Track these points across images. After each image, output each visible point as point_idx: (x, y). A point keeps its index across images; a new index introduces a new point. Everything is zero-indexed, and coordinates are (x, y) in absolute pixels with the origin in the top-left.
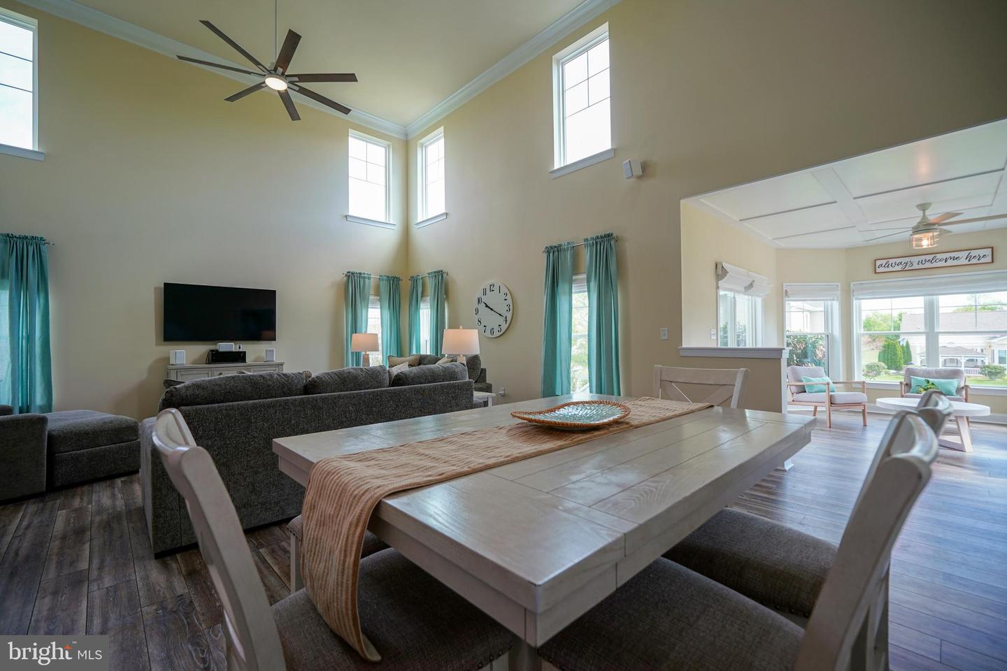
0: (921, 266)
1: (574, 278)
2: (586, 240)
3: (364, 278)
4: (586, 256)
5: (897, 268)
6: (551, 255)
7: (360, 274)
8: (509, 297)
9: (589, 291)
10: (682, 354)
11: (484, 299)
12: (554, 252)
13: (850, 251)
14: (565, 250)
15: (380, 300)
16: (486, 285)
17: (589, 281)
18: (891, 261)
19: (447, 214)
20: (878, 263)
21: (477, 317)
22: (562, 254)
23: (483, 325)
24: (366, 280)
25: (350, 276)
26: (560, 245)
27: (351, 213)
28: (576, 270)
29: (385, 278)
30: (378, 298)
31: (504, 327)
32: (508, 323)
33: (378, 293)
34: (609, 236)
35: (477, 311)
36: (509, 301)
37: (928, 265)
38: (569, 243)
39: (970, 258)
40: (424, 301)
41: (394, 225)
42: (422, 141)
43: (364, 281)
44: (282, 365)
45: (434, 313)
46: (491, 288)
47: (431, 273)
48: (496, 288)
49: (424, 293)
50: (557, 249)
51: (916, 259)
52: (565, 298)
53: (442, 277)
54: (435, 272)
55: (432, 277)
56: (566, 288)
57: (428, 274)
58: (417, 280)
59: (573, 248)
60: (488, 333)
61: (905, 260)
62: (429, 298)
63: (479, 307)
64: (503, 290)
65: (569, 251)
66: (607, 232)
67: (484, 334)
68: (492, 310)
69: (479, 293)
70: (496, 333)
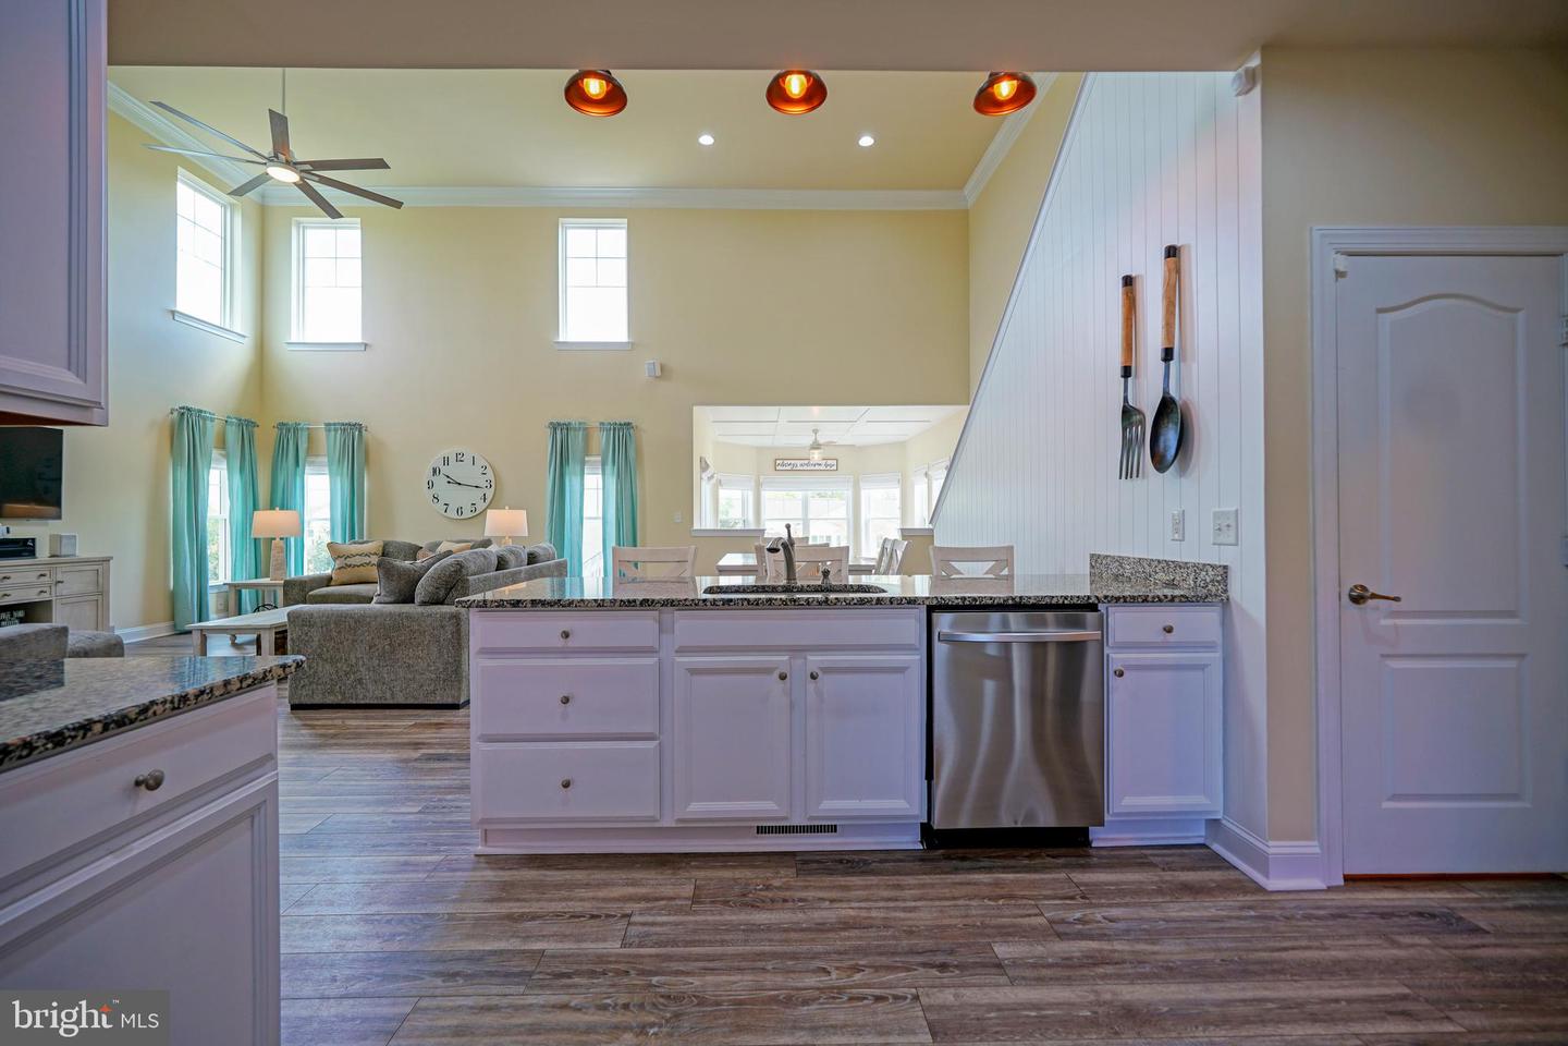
0: (802, 468)
1: (587, 459)
2: (602, 424)
3: (205, 419)
4: (600, 440)
5: (789, 468)
6: (559, 432)
7: (201, 411)
8: (489, 471)
9: (604, 474)
10: (693, 534)
11: (444, 470)
12: (561, 430)
13: (760, 450)
14: (575, 429)
15: (227, 457)
16: (450, 452)
17: (604, 464)
18: (785, 462)
19: (366, 345)
20: (778, 462)
21: (429, 494)
22: (571, 434)
23: (442, 502)
24: (208, 422)
25: (185, 413)
26: (569, 423)
27: (180, 307)
28: (587, 451)
29: (234, 421)
30: (223, 452)
31: (481, 506)
32: (488, 501)
33: (222, 444)
34: (629, 424)
35: (431, 485)
36: (490, 475)
37: (805, 467)
38: (580, 423)
39: (826, 465)
40: (312, 463)
41: (244, 336)
42: (302, 219)
43: (204, 424)
44: (107, 560)
45: (343, 484)
46: (459, 457)
47: (335, 424)
48: (468, 459)
49: (311, 451)
50: (566, 427)
51: (799, 462)
52: (576, 481)
53: (360, 432)
54: (343, 424)
55: (336, 430)
56: (578, 468)
57: (328, 425)
58: (296, 430)
59: (585, 429)
60: (452, 513)
61: (793, 462)
62: (326, 460)
63: (435, 479)
64: (480, 462)
65: (581, 433)
66: (627, 421)
67: (445, 515)
68: (460, 484)
69: (436, 461)
70: (467, 514)
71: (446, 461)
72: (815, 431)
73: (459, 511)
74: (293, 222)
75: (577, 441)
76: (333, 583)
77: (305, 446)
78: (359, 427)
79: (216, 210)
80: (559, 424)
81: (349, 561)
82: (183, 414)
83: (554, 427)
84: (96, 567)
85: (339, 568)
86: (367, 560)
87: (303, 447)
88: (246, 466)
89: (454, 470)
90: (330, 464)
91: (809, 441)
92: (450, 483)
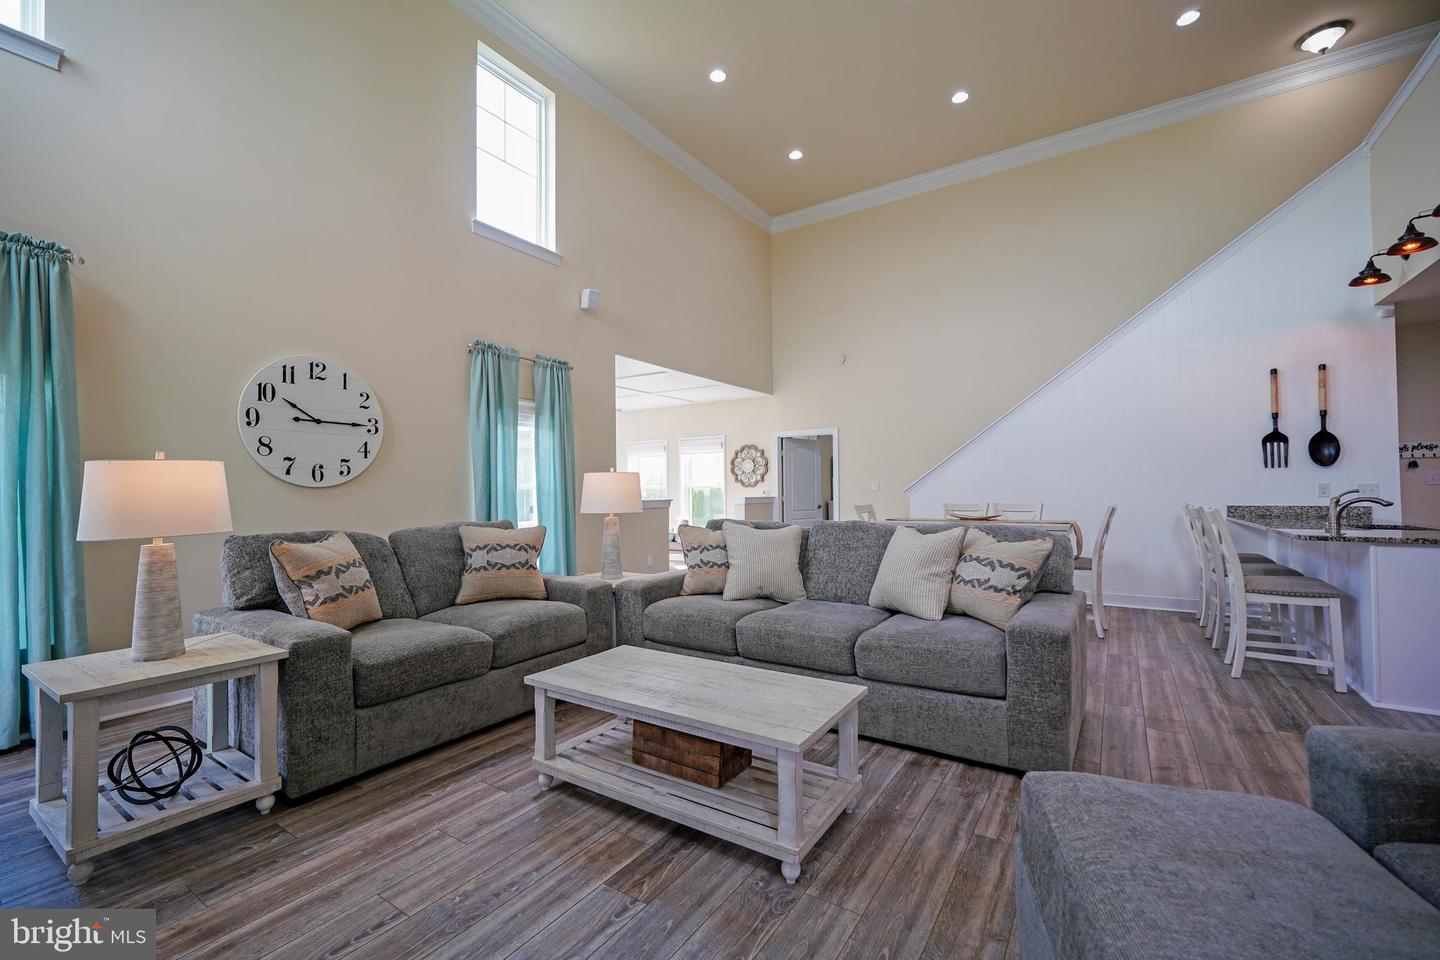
1: (519, 403)
2: (536, 356)
4: (534, 379)
6: (489, 359)
8: (373, 403)
9: (537, 426)
11: (284, 391)
12: (491, 354)
14: (507, 357)
16: (297, 358)
17: (538, 412)
19: (62, 59)
21: (251, 435)
22: (504, 363)
23: (278, 454)
26: (502, 348)
28: (519, 392)
31: (359, 464)
32: (371, 457)
34: (567, 364)
35: (254, 417)
36: (375, 411)
38: (513, 351)
46: (316, 371)
48: (333, 375)
50: (498, 352)
52: (510, 433)
56: (511, 415)
59: (519, 360)
60: (302, 476)
63: (263, 407)
64: (358, 385)
65: (514, 363)
66: (565, 359)
67: (287, 478)
68: (318, 422)
69: (266, 370)
70: (332, 478)
71: (289, 375)
73: (318, 472)
75: (509, 373)
78: (60, 256)
80: (489, 346)
83: (484, 349)
89: (303, 391)
92: (297, 419)
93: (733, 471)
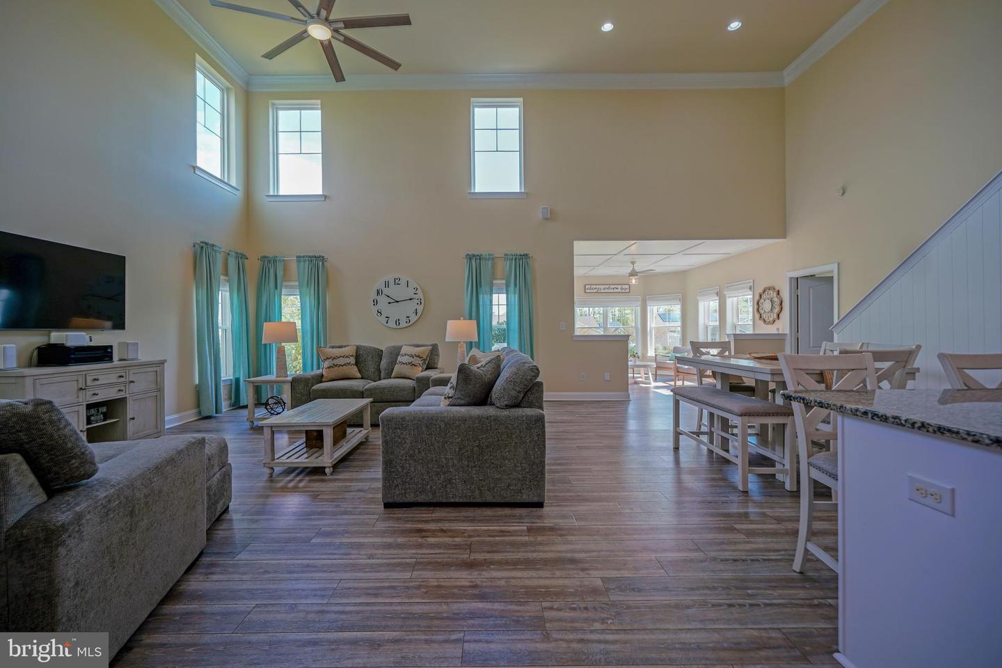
0: (604, 291)
1: (494, 282)
2: (507, 255)
3: (215, 251)
4: (503, 267)
5: (595, 291)
6: (473, 262)
7: (213, 245)
8: (419, 291)
9: (507, 294)
10: (574, 339)
11: (386, 291)
12: (475, 259)
14: (486, 259)
15: (228, 281)
16: (390, 278)
17: (507, 285)
18: (593, 286)
19: (325, 197)
20: (588, 287)
21: (375, 309)
22: (483, 262)
23: (384, 315)
24: (218, 255)
25: (204, 246)
26: (481, 255)
27: (199, 164)
28: (494, 276)
29: (234, 254)
30: (227, 278)
31: (414, 318)
32: (419, 315)
33: (226, 273)
34: (526, 255)
35: (375, 302)
36: (420, 295)
37: (607, 291)
38: (489, 255)
39: (622, 289)
40: (287, 287)
41: (237, 190)
42: (277, 102)
43: (216, 255)
44: (162, 363)
45: (310, 300)
46: (397, 282)
47: (304, 257)
48: (403, 282)
49: (286, 277)
50: (479, 258)
51: (602, 287)
52: (487, 297)
53: (323, 264)
54: (310, 257)
55: (305, 261)
56: (488, 290)
57: (297, 257)
58: (275, 261)
59: (493, 259)
60: (392, 324)
61: (598, 287)
62: (297, 284)
63: (379, 298)
64: (413, 284)
65: (490, 261)
66: (525, 253)
67: (387, 325)
68: (397, 302)
69: (379, 284)
70: (403, 324)
71: (387, 284)
72: (633, 263)
73: (398, 322)
74: (270, 104)
75: (486, 267)
76: (324, 379)
77: (282, 273)
78: (322, 259)
79: (217, 92)
80: (474, 256)
81: (336, 362)
82: (202, 247)
83: (470, 257)
84: (155, 369)
85: (329, 368)
86: (348, 360)
87: (280, 273)
88: (240, 288)
89: (393, 291)
90: (300, 287)
91: (629, 270)
92: (389, 303)
93: (758, 310)
